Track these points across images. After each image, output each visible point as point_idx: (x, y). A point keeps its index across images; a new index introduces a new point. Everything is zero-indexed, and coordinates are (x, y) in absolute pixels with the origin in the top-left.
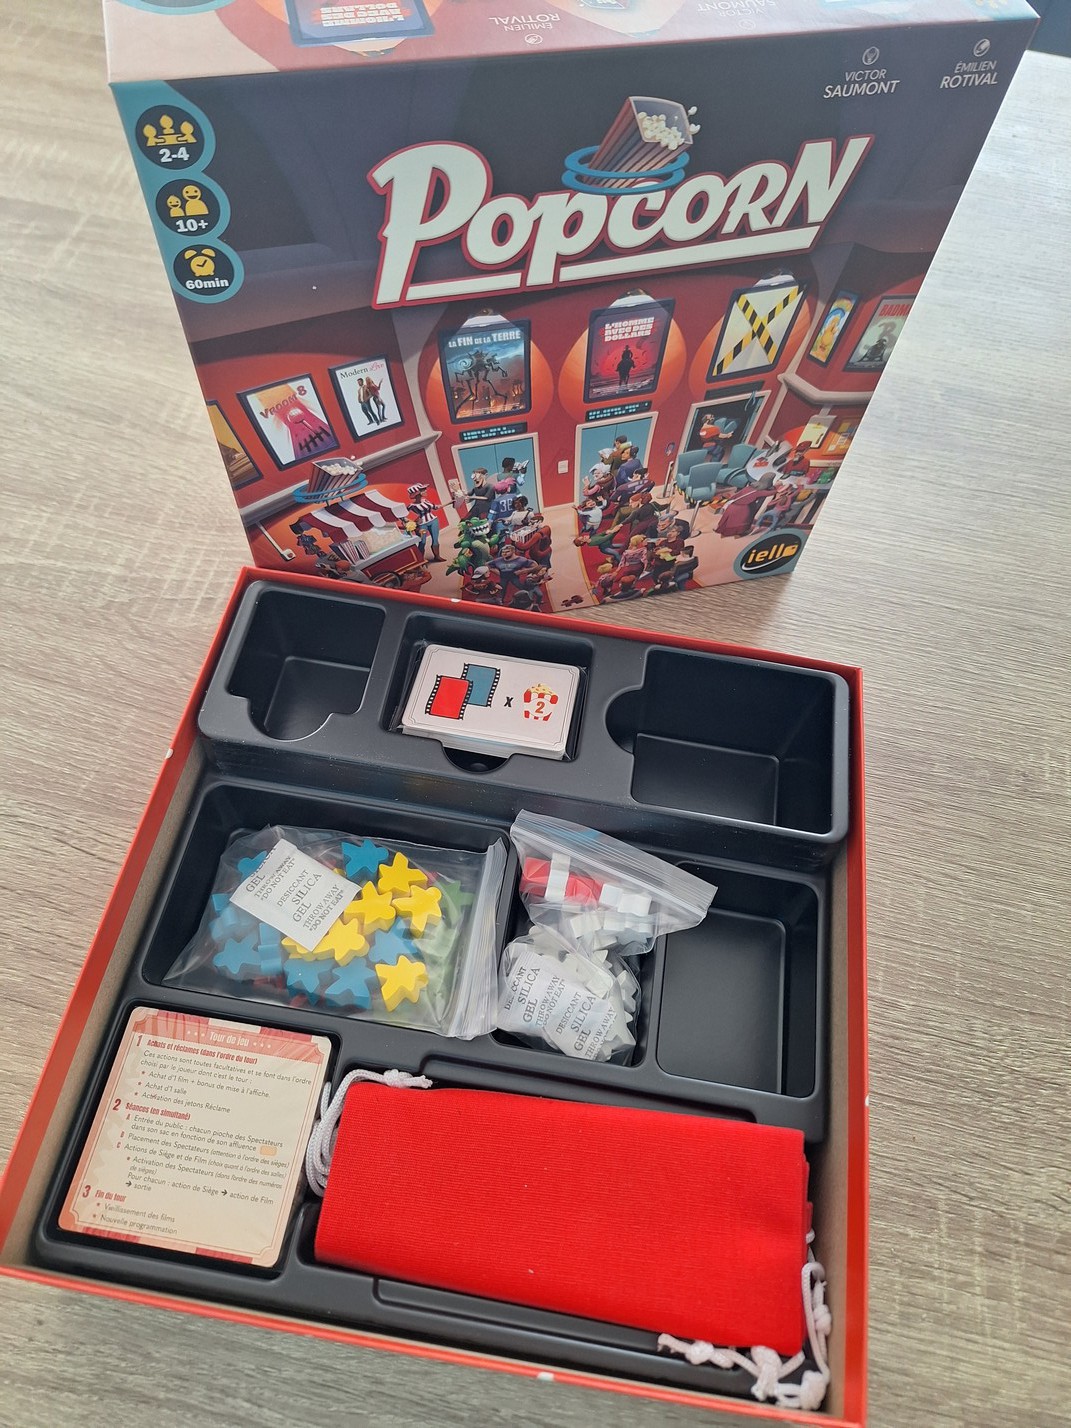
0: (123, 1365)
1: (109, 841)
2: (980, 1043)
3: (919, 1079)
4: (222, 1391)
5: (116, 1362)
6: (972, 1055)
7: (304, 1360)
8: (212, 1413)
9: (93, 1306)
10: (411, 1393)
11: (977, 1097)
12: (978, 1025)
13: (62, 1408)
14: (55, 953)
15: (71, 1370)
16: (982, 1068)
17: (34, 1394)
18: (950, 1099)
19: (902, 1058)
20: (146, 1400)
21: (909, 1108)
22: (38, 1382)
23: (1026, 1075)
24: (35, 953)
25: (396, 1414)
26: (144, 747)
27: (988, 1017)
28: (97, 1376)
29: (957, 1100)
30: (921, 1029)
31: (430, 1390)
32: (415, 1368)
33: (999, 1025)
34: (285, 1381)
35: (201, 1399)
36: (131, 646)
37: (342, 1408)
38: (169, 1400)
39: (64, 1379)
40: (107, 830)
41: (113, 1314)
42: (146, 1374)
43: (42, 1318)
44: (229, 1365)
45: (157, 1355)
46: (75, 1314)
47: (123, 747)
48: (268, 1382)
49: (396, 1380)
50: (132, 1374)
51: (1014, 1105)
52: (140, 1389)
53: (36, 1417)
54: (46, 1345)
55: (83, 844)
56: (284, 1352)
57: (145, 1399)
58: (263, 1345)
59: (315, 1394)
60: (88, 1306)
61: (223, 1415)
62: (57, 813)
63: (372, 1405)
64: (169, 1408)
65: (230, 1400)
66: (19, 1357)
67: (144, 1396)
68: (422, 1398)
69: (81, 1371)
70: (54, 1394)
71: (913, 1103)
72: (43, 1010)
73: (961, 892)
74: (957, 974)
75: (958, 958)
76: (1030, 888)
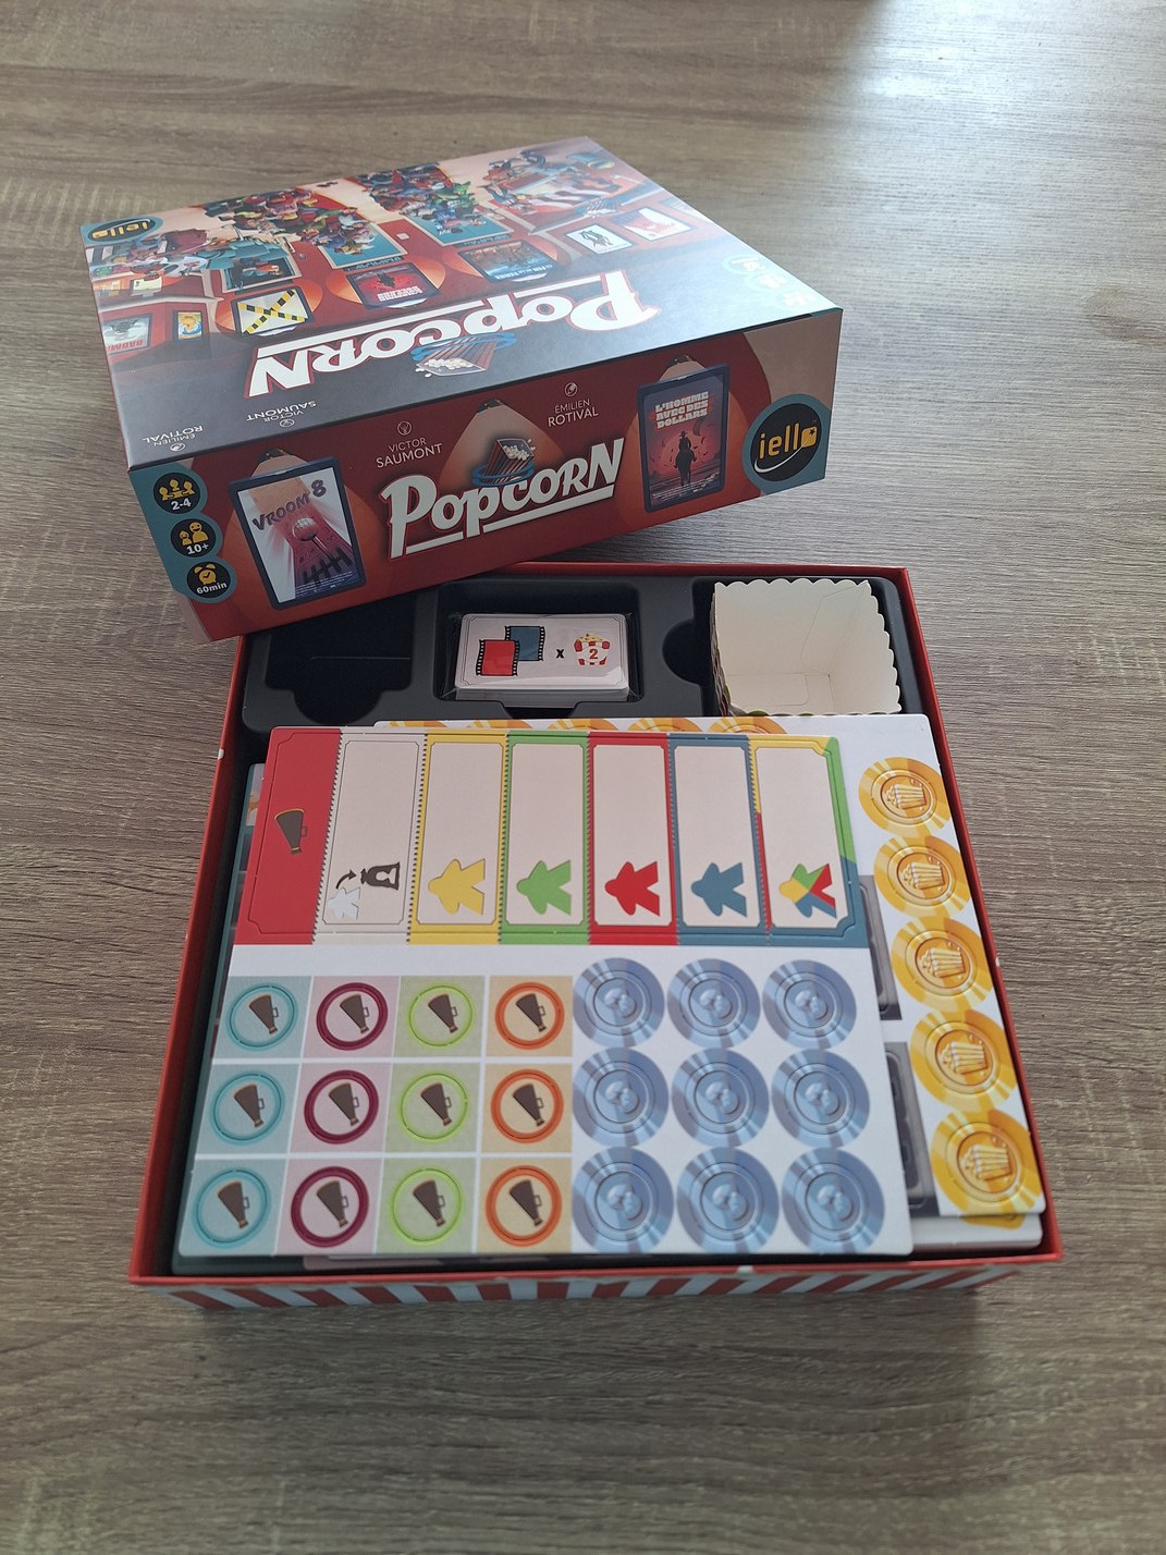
0: (301, 1381)
1: (164, 875)
2: (1087, 917)
3: (1036, 960)
4: (411, 1385)
5: (292, 1380)
6: (1082, 929)
7: (489, 1338)
8: (404, 1408)
9: (256, 1331)
10: (605, 1348)
11: (1095, 968)
12: (1082, 901)
13: (245, 1436)
14: (132, 994)
15: (247, 1397)
16: (1094, 940)
17: (214, 1429)
18: (1070, 973)
19: (1015, 943)
20: (333, 1410)
21: (1033, 989)
22: (214, 1416)
23: (1137, 939)
25: (593, 1370)
26: (179, 776)
27: (1089, 892)
28: (276, 1398)
29: (1077, 973)
30: (1028, 914)
31: (624, 1340)
32: (602, 1323)
33: (1102, 898)
34: (473, 1362)
35: (391, 1397)
36: (140, 678)
37: (538, 1375)
38: (357, 1405)
39: (242, 1407)
40: (160, 864)
41: (279, 1335)
42: (327, 1386)
43: (203, 1353)
44: (413, 1358)
45: (335, 1365)
46: (238, 1342)
47: (157, 779)
48: (455, 1367)
49: (588, 1339)
50: (311, 1388)
51: (1132, 969)
52: (325, 1400)
53: (220, 1450)
54: (215, 1379)
55: (137, 882)
56: (466, 1335)
57: (331, 1409)
58: (444, 1333)
59: (508, 1369)
60: (249, 1332)
61: (417, 1408)
62: (101, 856)
63: (567, 1366)
64: (359, 1413)
65: (420, 1392)
66: (188, 1396)
67: (330, 1406)
68: (617, 1350)
69: (256, 1396)
70: (233, 1425)
71: (1035, 984)
72: (132, 1052)
73: (1039, 782)
74: (1051, 858)
75: (1049, 843)
76: (1104, 766)
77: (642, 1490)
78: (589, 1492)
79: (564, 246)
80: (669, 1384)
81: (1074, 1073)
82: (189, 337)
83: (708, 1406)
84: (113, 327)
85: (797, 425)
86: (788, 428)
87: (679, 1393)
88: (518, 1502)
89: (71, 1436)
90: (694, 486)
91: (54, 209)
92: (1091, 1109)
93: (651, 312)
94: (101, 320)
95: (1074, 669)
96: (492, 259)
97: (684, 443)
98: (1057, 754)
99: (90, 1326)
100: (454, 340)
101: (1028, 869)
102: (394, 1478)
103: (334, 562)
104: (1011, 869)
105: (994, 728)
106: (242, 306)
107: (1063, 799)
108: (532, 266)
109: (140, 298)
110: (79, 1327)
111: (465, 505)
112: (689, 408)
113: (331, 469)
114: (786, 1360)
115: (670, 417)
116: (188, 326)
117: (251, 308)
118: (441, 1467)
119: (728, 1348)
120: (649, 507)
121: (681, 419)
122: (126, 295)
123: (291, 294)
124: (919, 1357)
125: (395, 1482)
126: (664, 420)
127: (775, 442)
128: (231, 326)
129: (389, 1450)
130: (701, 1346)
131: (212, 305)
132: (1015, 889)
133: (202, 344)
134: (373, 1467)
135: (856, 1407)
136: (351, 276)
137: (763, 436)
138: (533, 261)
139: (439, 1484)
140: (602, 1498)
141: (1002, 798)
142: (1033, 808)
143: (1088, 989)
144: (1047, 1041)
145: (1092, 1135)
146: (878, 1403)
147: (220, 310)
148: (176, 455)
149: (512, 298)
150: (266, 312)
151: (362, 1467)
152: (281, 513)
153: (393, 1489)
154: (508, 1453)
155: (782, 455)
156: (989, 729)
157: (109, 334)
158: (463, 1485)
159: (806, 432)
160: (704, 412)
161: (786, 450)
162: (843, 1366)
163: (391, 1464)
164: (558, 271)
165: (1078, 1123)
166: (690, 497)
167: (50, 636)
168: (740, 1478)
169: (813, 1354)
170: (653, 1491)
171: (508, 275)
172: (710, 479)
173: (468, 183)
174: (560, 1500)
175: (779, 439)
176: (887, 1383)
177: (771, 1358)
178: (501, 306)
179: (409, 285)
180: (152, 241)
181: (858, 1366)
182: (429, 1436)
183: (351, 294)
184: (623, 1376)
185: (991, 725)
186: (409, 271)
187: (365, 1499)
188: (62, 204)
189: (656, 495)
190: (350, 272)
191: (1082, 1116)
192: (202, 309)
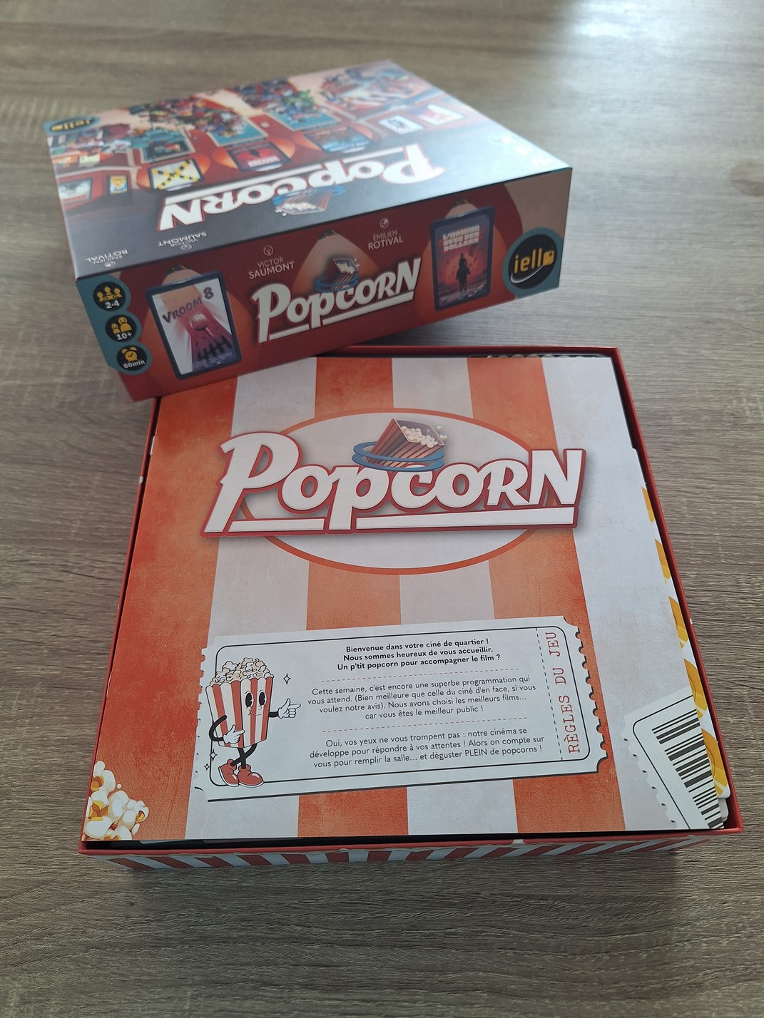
0: (201, 920)
1: (102, 566)
2: (746, 590)
3: (711, 620)
4: (279, 923)
5: (195, 919)
6: (743, 599)
7: (333, 889)
8: (275, 939)
9: (170, 885)
10: (414, 895)
11: (753, 625)
12: (742, 579)
13: (162, 959)
14: (81, 649)
15: (163, 932)
16: (751, 606)
17: (139, 954)
18: (735, 629)
20: (225, 940)
21: (709, 640)
22: (141, 945)
24: (66, 651)
25: (407, 911)
27: (747, 573)
28: (184, 932)
29: (740, 629)
30: (705, 589)
31: (428, 890)
32: (413, 878)
33: (756, 577)
34: (322, 906)
35: (265, 931)
36: (86, 430)
37: (367, 915)
38: (241, 937)
39: (160, 939)
40: (100, 558)
43: (132, 901)
44: (279, 904)
45: (225, 908)
46: (157, 893)
49: (402, 889)
50: (209, 925)
52: (218, 934)
53: (145, 969)
54: (140, 919)
55: (83, 571)
56: (317, 887)
57: (223, 940)
58: (301, 886)
59: (347, 910)
60: (165, 886)
61: (283, 939)
62: (59, 553)
64: (243, 942)
65: (285, 928)
66: (122, 931)
67: (222, 938)
69: (169, 931)
70: (154, 952)
72: (81, 689)
73: (710, 496)
74: (720, 549)
75: (718, 538)
76: (754, 485)
77: (443, 995)
78: (404, 998)
79: (376, 129)
80: (461, 920)
81: (740, 699)
82: (117, 192)
83: (488, 936)
84: (66, 187)
85: (540, 250)
86: (534, 252)
87: (468, 927)
88: (357, 1005)
89: (40, 960)
90: (469, 292)
91: (26, 116)
92: (752, 723)
93: (439, 171)
94: (58, 183)
95: (732, 419)
96: (327, 138)
97: (463, 261)
98: (722, 478)
99: (52, 881)
100: (302, 191)
101: (704, 557)
102: (268, 988)
103: (219, 346)
104: (691, 557)
105: (678, 460)
106: (154, 171)
107: (727, 508)
108: (355, 142)
109: (84, 168)
110: (45, 882)
111: (310, 306)
112: (466, 237)
113: (217, 280)
114: (542, 902)
115: (453, 243)
116: (117, 185)
117: (160, 173)
118: (301, 980)
119: (502, 894)
120: (439, 307)
121: (460, 245)
122: (75, 166)
123: (188, 162)
124: (636, 900)
125: (268, 991)
126: (449, 245)
127: (526, 261)
128: (147, 184)
129: (264, 968)
130: (483, 894)
131: (134, 171)
132: (695, 571)
133: (127, 197)
134: (252, 981)
135: (593, 936)
136: (230, 151)
137: (517, 257)
138: (355, 139)
139: (298, 993)
140: (415, 1002)
141: (685, 508)
142: (706, 515)
143: (748, 640)
144: (720, 677)
145: (753, 742)
146: (608, 932)
147: (140, 174)
148: (109, 269)
149: (342, 163)
150: (171, 175)
151: (245, 981)
152: (183, 311)
153: (267, 997)
154: (348, 970)
155: (530, 271)
156: (674, 460)
157: (63, 191)
158: (317, 994)
159: (547, 254)
160: (476, 240)
161: (533, 266)
162: (582, 906)
163: (266, 978)
164: (373, 145)
165: (744, 734)
166: (466, 300)
167: (24, 403)
168: (512, 987)
169: (562, 899)
170: (451, 997)
171: (338, 149)
172: (481, 287)
173: (309, 91)
174: (385, 1003)
175: (528, 259)
176: (614, 918)
177: (532, 901)
178: (335, 169)
179: (270, 155)
180: (93, 132)
181: (594, 906)
182: (292, 959)
183: (230, 163)
184: (428, 916)
185: (675, 457)
186: (271, 148)
187: (248, 1004)
188: (32, 112)
189: (443, 299)
190: (229, 148)
191: (746, 729)
192: (127, 175)
